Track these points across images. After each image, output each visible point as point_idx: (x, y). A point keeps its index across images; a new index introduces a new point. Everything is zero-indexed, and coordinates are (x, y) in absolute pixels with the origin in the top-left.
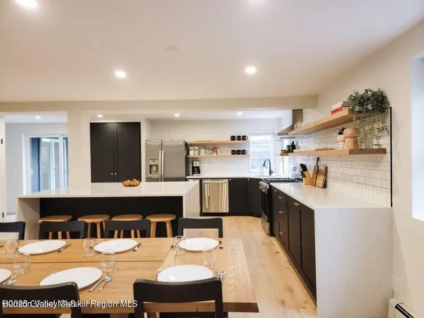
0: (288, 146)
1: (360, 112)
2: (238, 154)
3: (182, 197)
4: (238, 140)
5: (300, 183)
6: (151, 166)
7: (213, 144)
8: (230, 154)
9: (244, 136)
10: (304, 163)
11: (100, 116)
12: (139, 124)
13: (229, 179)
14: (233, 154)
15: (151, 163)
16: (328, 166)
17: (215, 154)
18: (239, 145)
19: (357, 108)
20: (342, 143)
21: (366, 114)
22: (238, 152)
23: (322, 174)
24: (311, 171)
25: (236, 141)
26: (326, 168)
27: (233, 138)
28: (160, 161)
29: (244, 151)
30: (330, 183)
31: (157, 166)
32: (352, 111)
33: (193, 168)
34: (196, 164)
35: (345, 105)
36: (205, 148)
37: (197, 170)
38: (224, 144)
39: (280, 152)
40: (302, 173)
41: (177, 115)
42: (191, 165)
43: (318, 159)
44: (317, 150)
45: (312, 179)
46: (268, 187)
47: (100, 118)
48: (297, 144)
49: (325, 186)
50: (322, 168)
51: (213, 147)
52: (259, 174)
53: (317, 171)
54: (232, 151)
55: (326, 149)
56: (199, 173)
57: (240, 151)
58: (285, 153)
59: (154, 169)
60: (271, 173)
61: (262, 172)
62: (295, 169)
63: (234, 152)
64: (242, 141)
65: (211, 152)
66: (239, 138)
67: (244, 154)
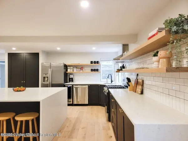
0: (121, 67)
1: (176, 32)
2: (94, 71)
3: (39, 102)
4: (94, 63)
5: (126, 89)
6: (44, 78)
7: (81, 66)
8: (90, 71)
9: (98, 62)
10: (129, 77)
11: (14, 49)
12: (38, 54)
13: (88, 85)
14: (91, 71)
15: (44, 76)
16: (145, 79)
17: (82, 71)
18: (95, 66)
19: (174, 28)
20: (157, 63)
21: (182, 35)
22: (94, 70)
23: (140, 84)
24: (133, 82)
25: (93, 64)
26: (143, 81)
27: (92, 62)
28: (49, 75)
29: (98, 69)
30: (145, 91)
31: (48, 77)
32: (169, 32)
33: (70, 78)
34: (71, 76)
35: (160, 30)
36: (76, 68)
37: (71, 80)
38: (87, 66)
39: (116, 70)
40: (127, 83)
41: (58, 49)
42: (68, 77)
43: (137, 75)
44: (137, 69)
45: (134, 87)
46: (107, 92)
47: (14, 50)
48: (126, 65)
49: (142, 93)
50: (140, 81)
51: (81, 67)
52: (105, 82)
53: (137, 83)
54: (91, 69)
55: (143, 68)
56: (73, 81)
57: (95, 69)
58: (119, 71)
59: (46, 79)
60: (112, 81)
61: (107, 81)
62: (124, 80)
63: (92, 70)
64: (96, 64)
65: (79, 70)
66: (95, 62)
67: (98, 71)
